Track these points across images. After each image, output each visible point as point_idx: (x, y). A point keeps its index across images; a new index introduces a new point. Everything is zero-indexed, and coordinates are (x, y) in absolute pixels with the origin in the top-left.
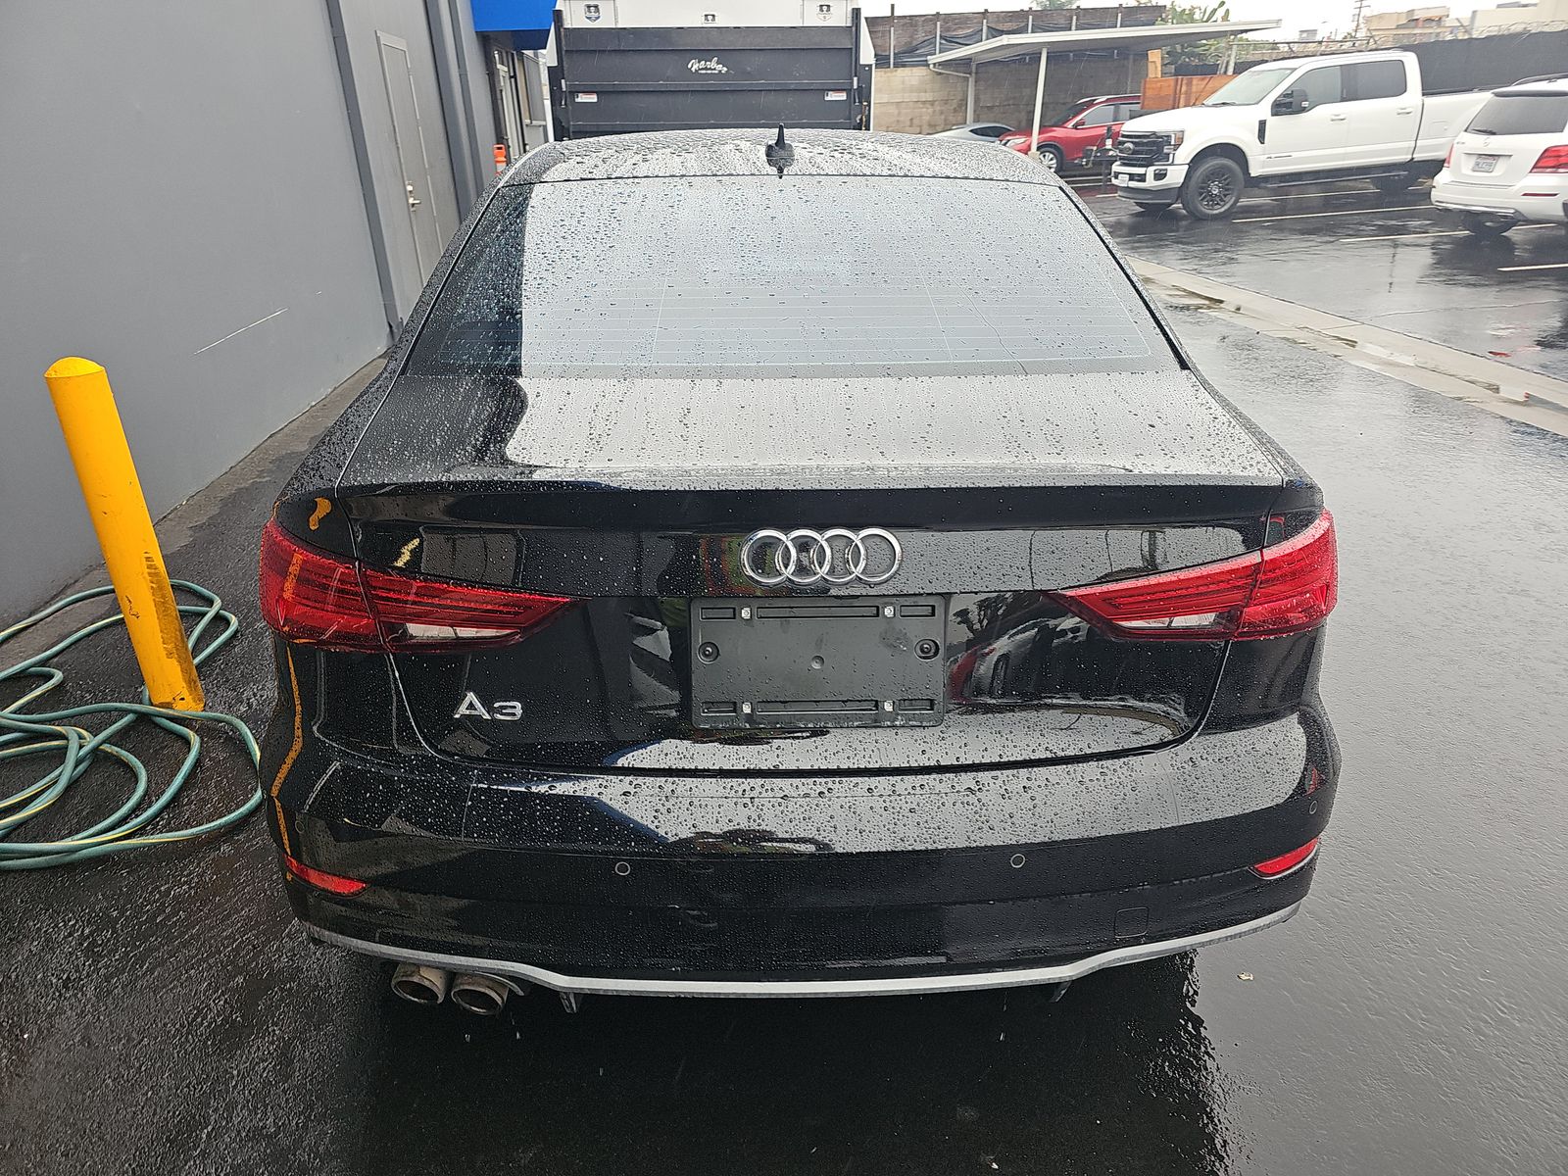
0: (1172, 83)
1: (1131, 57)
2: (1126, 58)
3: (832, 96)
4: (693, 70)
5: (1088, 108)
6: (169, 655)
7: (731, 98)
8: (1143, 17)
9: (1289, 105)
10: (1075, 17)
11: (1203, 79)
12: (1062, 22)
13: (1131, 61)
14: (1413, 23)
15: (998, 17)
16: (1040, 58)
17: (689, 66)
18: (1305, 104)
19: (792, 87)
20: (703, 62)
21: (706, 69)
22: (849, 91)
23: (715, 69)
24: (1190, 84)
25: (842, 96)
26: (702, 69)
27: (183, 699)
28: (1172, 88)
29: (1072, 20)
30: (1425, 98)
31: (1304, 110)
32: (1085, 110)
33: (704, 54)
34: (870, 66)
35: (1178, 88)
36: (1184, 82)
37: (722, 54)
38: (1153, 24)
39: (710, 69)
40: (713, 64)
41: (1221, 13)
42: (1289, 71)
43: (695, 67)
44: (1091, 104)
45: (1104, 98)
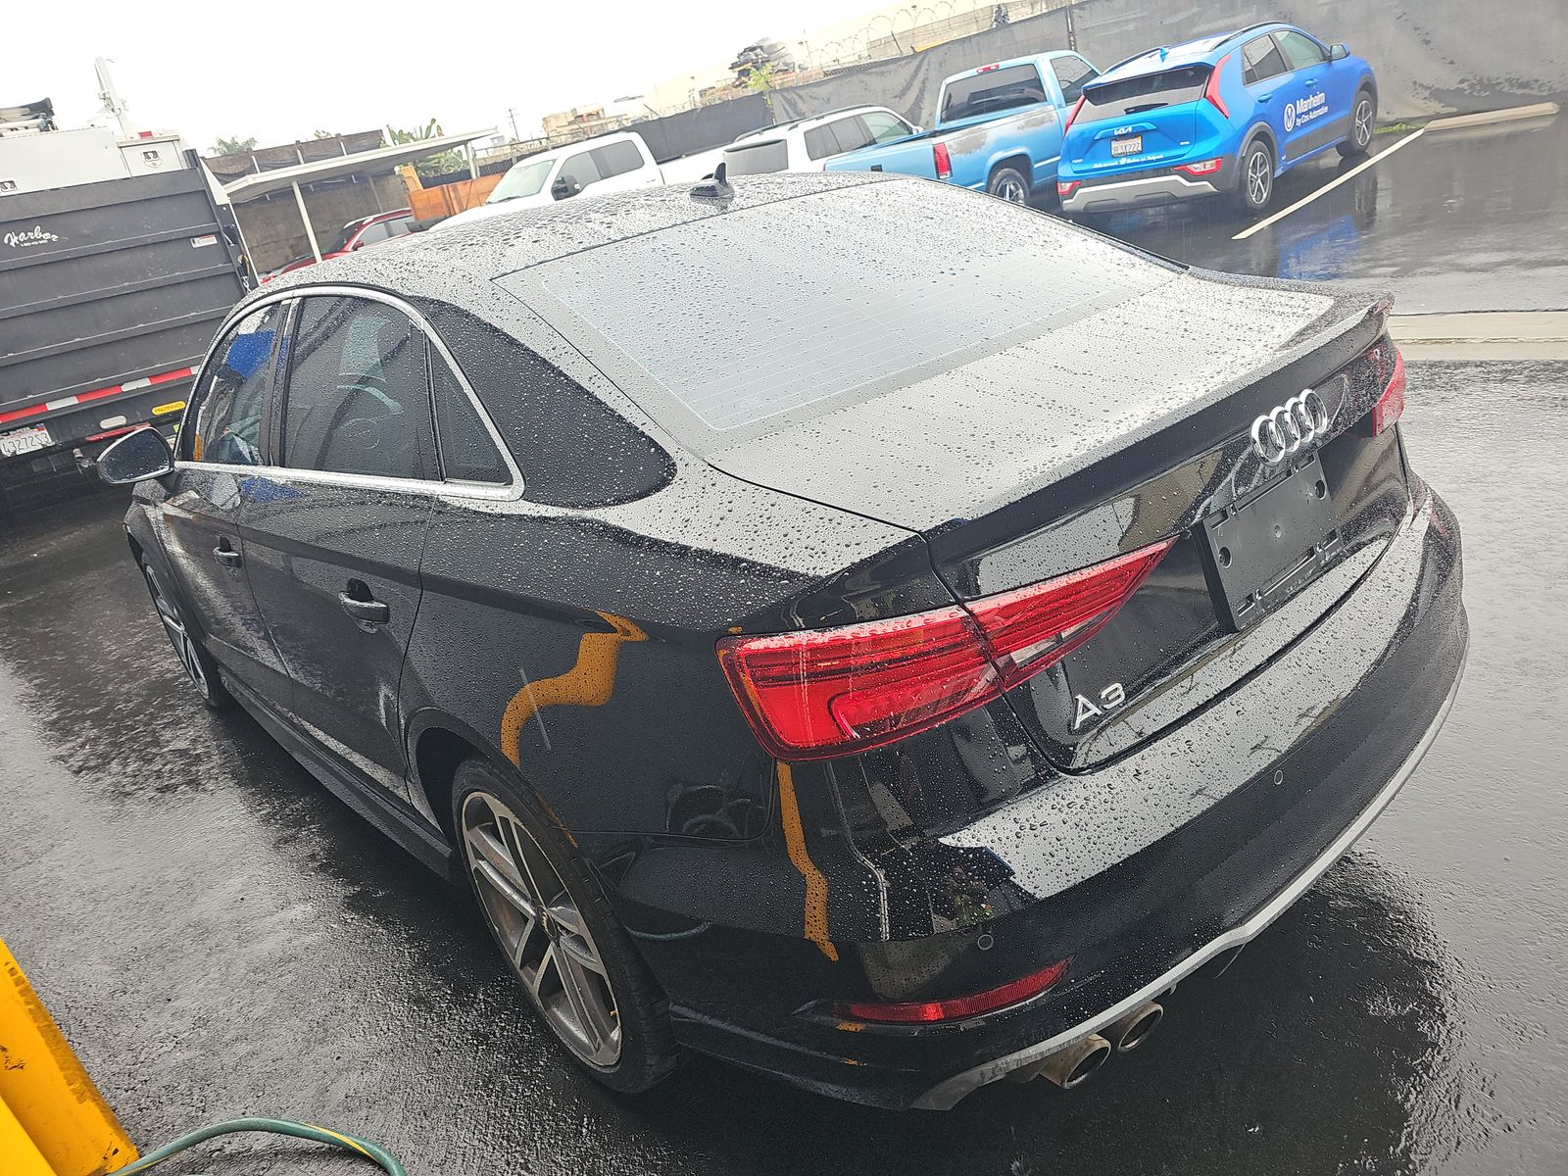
0: (440, 193)
1: (371, 180)
2: (366, 181)
3: (199, 243)
4: (12, 244)
5: (359, 229)
6: (81, 1099)
7: (74, 266)
8: (365, 142)
9: (565, 190)
10: (299, 152)
11: (465, 184)
12: (288, 157)
13: (372, 182)
14: (580, 119)
15: (218, 162)
16: (293, 191)
17: (6, 241)
18: (577, 186)
19: (149, 241)
20: (23, 234)
21: (30, 240)
22: (218, 234)
23: (42, 239)
24: (455, 190)
25: (212, 240)
26: (25, 241)
27: (116, 1151)
28: (441, 196)
29: (297, 154)
30: (660, 166)
31: (578, 192)
32: (356, 233)
33: (24, 224)
34: (227, 205)
35: (447, 195)
36: (450, 189)
37: (45, 221)
38: (379, 147)
39: (36, 239)
40: (37, 233)
41: (434, 130)
42: (551, 162)
43: (14, 241)
44: (360, 226)
45: (371, 218)
